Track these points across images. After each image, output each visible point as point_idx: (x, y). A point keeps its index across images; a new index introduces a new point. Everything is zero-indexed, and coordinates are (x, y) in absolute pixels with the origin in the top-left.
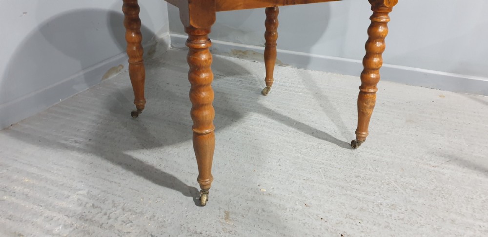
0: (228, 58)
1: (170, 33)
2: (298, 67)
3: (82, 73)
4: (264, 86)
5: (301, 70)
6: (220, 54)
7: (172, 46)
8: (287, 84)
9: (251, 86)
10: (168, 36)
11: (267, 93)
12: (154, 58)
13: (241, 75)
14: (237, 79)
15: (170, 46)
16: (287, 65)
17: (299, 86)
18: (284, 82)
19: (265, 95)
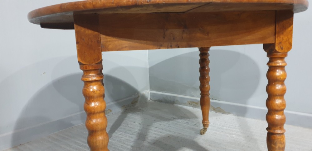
0: (185, 107)
1: (150, 90)
2: (238, 115)
3: (79, 113)
4: (202, 127)
5: (240, 118)
6: (180, 104)
7: (151, 99)
8: (225, 127)
9: (194, 127)
10: (148, 92)
11: (204, 133)
12: (136, 106)
13: (190, 119)
14: (185, 121)
15: (149, 99)
16: (229, 113)
17: (234, 130)
18: (223, 126)
19: (202, 135)
